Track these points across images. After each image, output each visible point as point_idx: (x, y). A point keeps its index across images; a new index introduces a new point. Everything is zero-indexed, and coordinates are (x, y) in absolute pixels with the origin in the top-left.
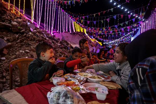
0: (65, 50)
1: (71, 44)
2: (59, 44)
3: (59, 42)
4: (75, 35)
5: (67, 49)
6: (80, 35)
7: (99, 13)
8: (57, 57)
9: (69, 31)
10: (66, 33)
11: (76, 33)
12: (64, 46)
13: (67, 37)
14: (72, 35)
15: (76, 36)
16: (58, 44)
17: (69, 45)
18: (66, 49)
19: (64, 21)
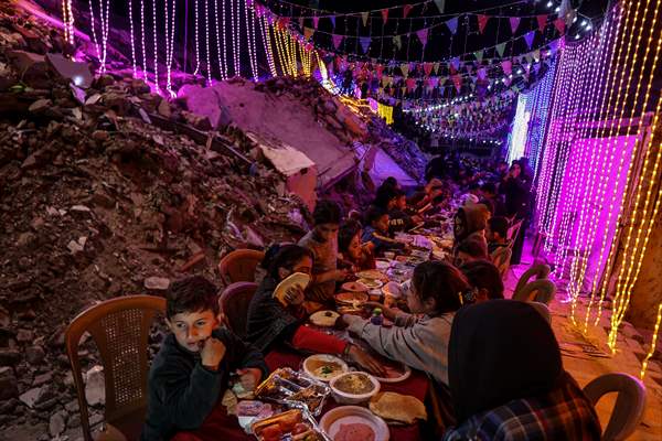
0: (235, 177)
1: (261, 146)
2: (211, 155)
3: (209, 143)
4: (278, 93)
5: (247, 171)
6: (297, 93)
7: (385, 12)
8: (206, 219)
9: (247, 73)
10: (236, 85)
11: (279, 82)
12: (232, 160)
13: (242, 105)
14: (262, 94)
15: (281, 98)
16: (204, 152)
17: (253, 152)
18: (240, 174)
19: (221, 21)
